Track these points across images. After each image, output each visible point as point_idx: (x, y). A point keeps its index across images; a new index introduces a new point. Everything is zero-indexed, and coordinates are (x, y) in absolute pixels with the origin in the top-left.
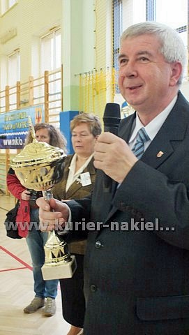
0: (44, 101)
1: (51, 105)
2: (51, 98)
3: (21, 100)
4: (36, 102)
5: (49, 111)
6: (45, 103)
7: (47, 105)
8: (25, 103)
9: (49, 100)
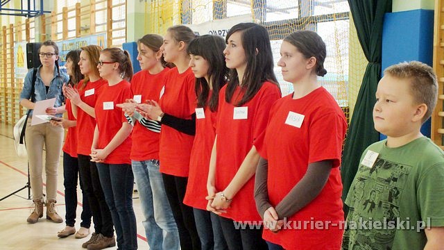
0: (106, 29)
1: (115, 34)
2: (115, 26)
3: (81, 26)
4: (98, 29)
5: (113, 41)
6: (108, 32)
7: (110, 34)
8: (86, 30)
9: (113, 28)
